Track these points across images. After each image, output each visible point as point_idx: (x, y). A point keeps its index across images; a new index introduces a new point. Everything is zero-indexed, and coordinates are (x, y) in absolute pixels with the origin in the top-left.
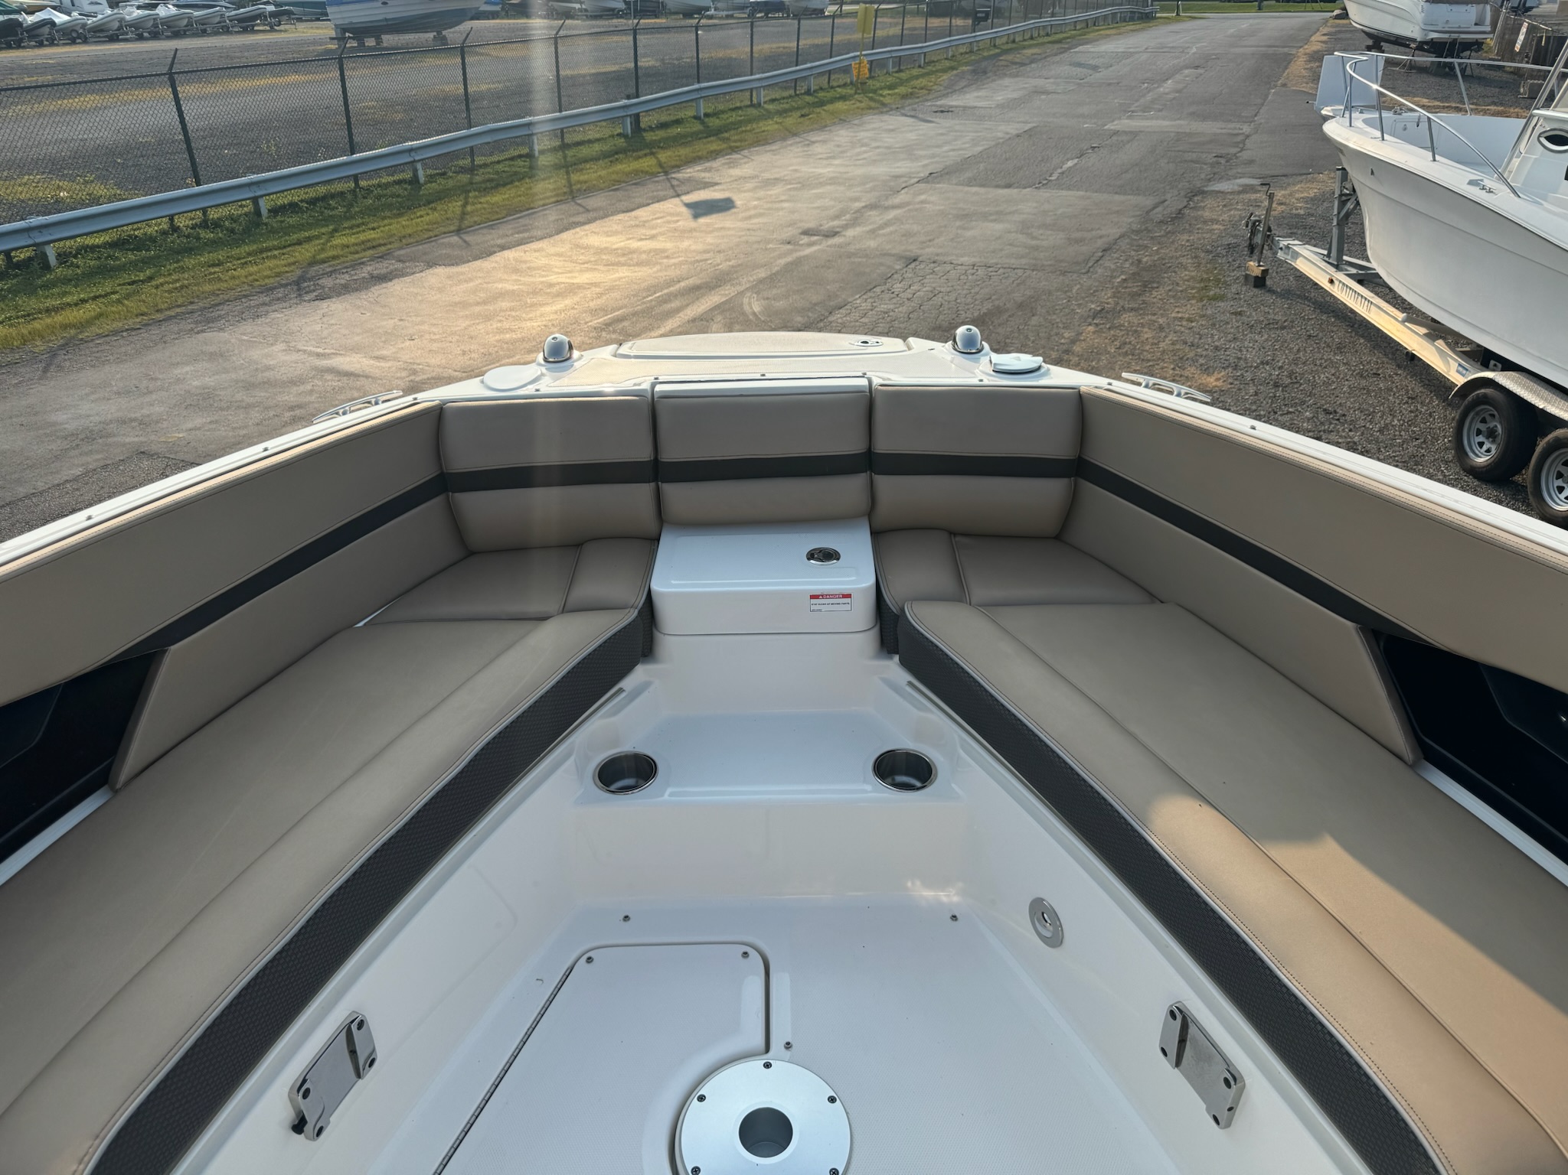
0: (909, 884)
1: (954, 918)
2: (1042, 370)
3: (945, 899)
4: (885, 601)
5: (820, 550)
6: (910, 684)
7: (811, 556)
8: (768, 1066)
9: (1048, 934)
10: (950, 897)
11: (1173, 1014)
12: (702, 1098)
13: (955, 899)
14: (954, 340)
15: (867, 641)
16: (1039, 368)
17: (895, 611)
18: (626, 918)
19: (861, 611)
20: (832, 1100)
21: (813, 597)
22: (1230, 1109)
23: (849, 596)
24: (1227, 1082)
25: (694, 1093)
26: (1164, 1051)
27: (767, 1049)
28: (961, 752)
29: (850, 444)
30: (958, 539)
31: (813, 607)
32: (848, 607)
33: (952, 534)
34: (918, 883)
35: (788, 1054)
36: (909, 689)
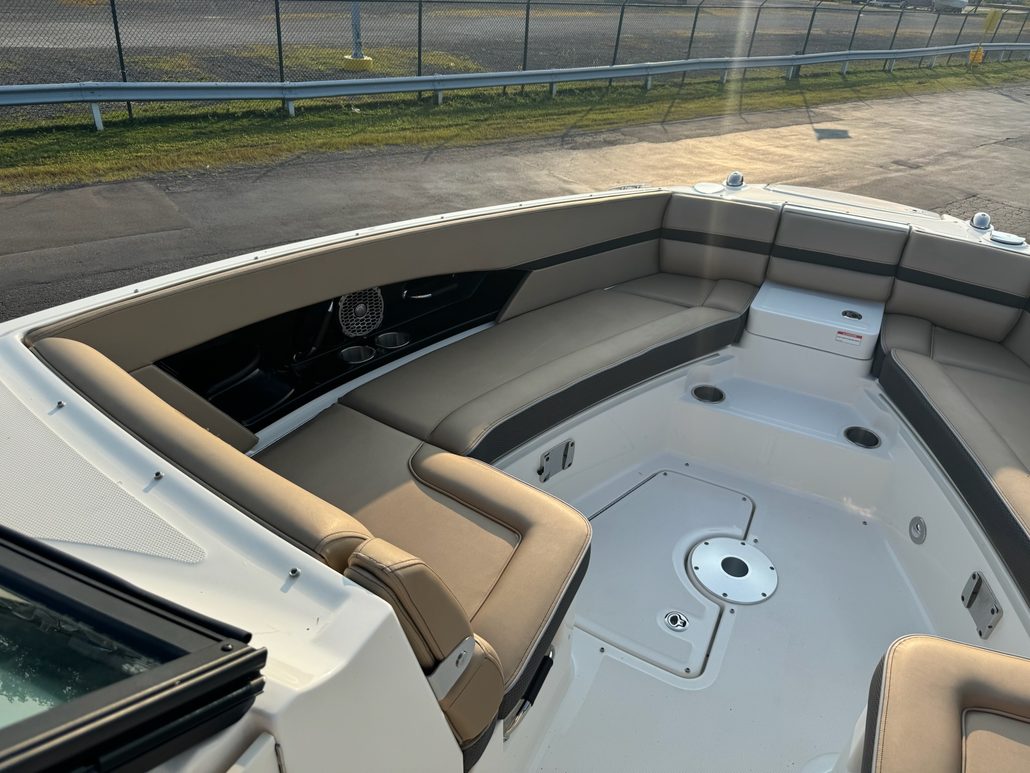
0: (845, 499)
1: (865, 523)
2: (1023, 245)
3: (863, 514)
4: (881, 346)
5: (851, 312)
6: (881, 395)
7: (845, 313)
8: (743, 544)
9: (916, 535)
10: (867, 514)
11: (974, 576)
12: (707, 544)
13: (869, 516)
14: (972, 220)
15: (863, 366)
16: (1022, 243)
17: (885, 352)
18: (687, 464)
19: (865, 349)
20: (772, 568)
21: (839, 333)
22: (990, 627)
23: (860, 337)
24: (993, 612)
25: (705, 540)
26: (963, 598)
27: (745, 538)
28: (899, 435)
29: (888, 258)
30: (936, 328)
31: (838, 338)
32: (858, 343)
33: (934, 324)
34: (850, 500)
35: (754, 544)
36: (879, 398)
